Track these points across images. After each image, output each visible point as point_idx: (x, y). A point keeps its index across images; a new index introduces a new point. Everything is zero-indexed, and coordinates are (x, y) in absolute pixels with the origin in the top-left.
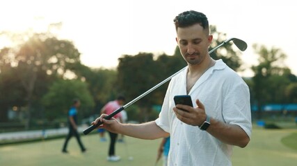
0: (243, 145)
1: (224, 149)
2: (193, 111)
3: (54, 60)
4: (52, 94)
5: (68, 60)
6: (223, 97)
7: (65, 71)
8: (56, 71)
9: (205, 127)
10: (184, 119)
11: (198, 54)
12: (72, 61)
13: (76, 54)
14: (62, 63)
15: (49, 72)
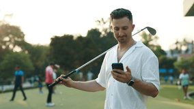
0: (154, 96)
1: (142, 99)
2: (124, 74)
3: (7, 39)
4: (5, 61)
5: (16, 39)
6: (141, 65)
7: (14, 46)
8: (8, 46)
9: (131, 84)
10: (118, 79)
11: (126, 36)
12: (20, 40)
13: (22, 35)
14: (13, 41)
15: (4, 47)
